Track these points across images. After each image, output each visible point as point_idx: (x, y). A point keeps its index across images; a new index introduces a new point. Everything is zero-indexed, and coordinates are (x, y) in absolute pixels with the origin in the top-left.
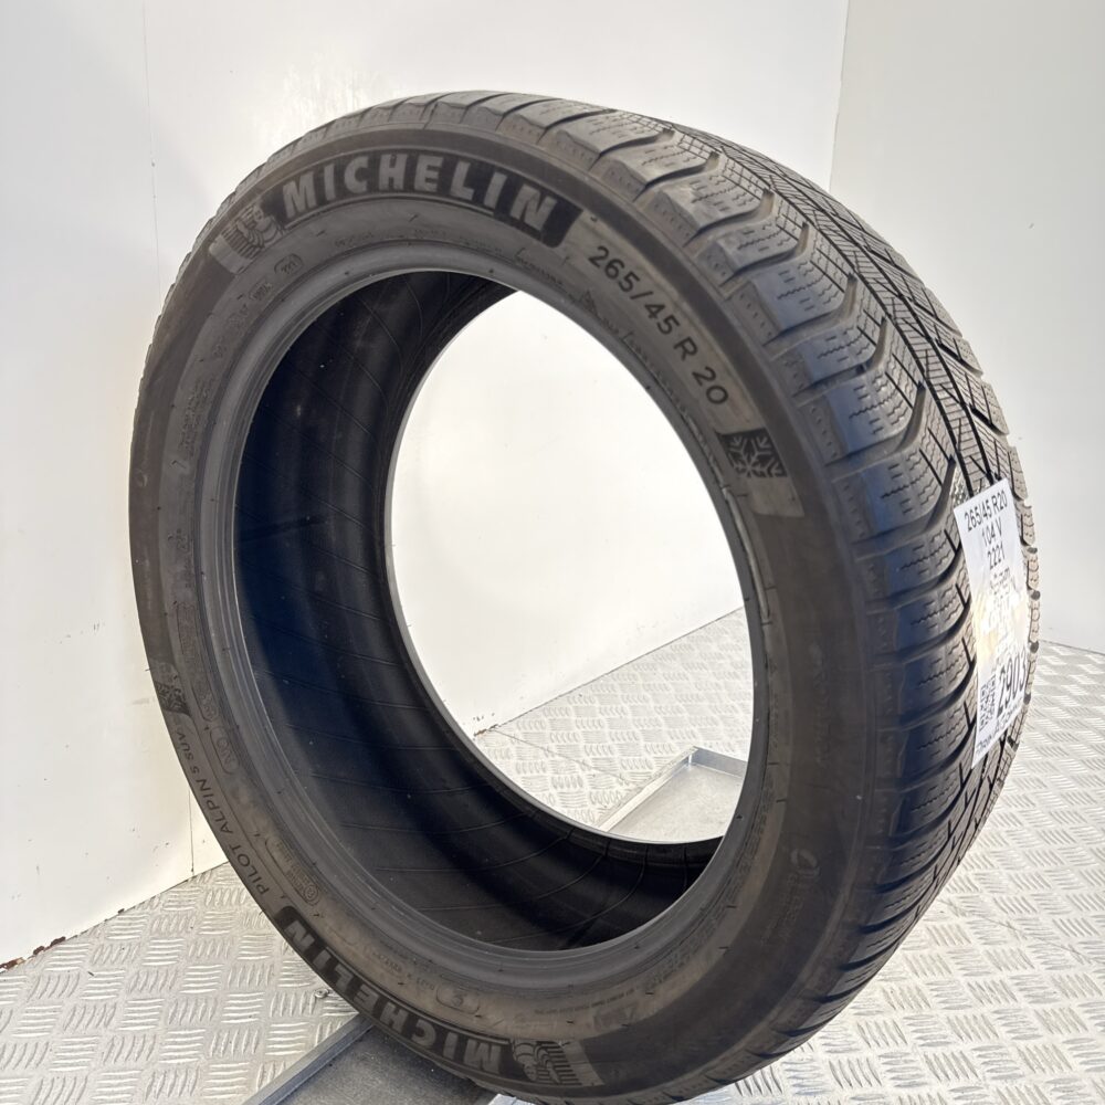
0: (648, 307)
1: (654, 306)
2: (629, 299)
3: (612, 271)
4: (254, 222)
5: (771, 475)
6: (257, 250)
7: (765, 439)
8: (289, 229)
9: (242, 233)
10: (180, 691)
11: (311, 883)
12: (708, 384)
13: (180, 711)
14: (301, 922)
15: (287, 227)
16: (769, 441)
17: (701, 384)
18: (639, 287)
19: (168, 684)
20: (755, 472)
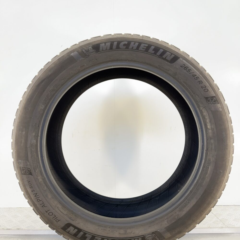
0: (193, 75)
1: (194, 75)
2: (188, 74)
3: (185, 69)
4: (89, 50)
5: (216, 104)
6: (87, 56)
7: (215, 98)
8: (99, 53)
9: (84, 52)
10: (29, 169)
11: (73, 216)
12: (204, 89)
13: (29, 174)
14: (72, 226)
15: (98, 53)
16: (216, 98)
17: (202, 88)
18: (191, 72)
19: (26, 167)
20: (213, 103)
